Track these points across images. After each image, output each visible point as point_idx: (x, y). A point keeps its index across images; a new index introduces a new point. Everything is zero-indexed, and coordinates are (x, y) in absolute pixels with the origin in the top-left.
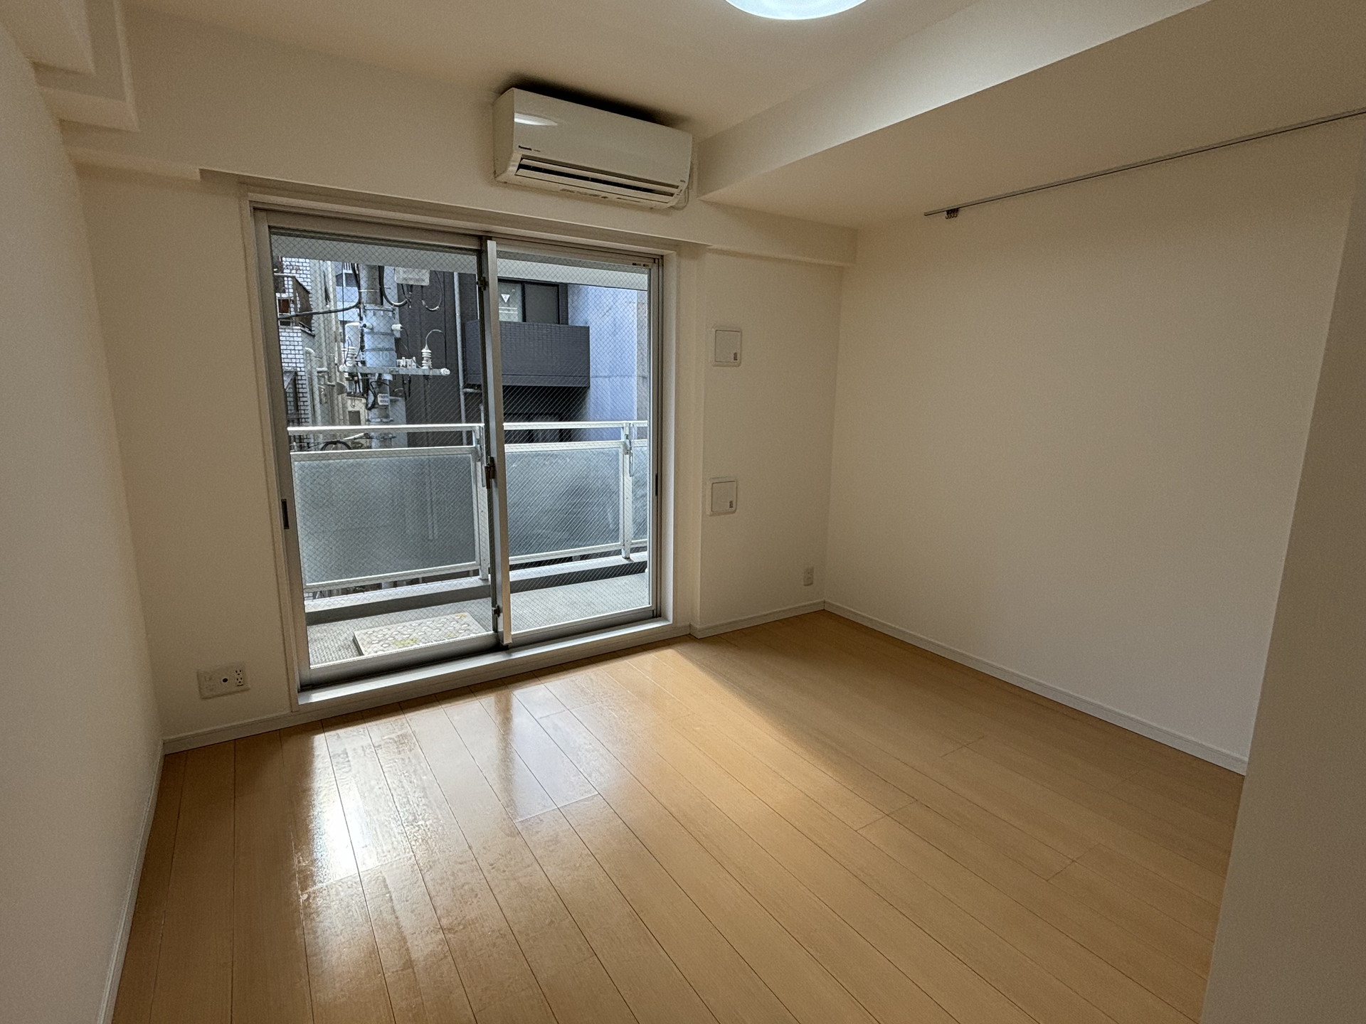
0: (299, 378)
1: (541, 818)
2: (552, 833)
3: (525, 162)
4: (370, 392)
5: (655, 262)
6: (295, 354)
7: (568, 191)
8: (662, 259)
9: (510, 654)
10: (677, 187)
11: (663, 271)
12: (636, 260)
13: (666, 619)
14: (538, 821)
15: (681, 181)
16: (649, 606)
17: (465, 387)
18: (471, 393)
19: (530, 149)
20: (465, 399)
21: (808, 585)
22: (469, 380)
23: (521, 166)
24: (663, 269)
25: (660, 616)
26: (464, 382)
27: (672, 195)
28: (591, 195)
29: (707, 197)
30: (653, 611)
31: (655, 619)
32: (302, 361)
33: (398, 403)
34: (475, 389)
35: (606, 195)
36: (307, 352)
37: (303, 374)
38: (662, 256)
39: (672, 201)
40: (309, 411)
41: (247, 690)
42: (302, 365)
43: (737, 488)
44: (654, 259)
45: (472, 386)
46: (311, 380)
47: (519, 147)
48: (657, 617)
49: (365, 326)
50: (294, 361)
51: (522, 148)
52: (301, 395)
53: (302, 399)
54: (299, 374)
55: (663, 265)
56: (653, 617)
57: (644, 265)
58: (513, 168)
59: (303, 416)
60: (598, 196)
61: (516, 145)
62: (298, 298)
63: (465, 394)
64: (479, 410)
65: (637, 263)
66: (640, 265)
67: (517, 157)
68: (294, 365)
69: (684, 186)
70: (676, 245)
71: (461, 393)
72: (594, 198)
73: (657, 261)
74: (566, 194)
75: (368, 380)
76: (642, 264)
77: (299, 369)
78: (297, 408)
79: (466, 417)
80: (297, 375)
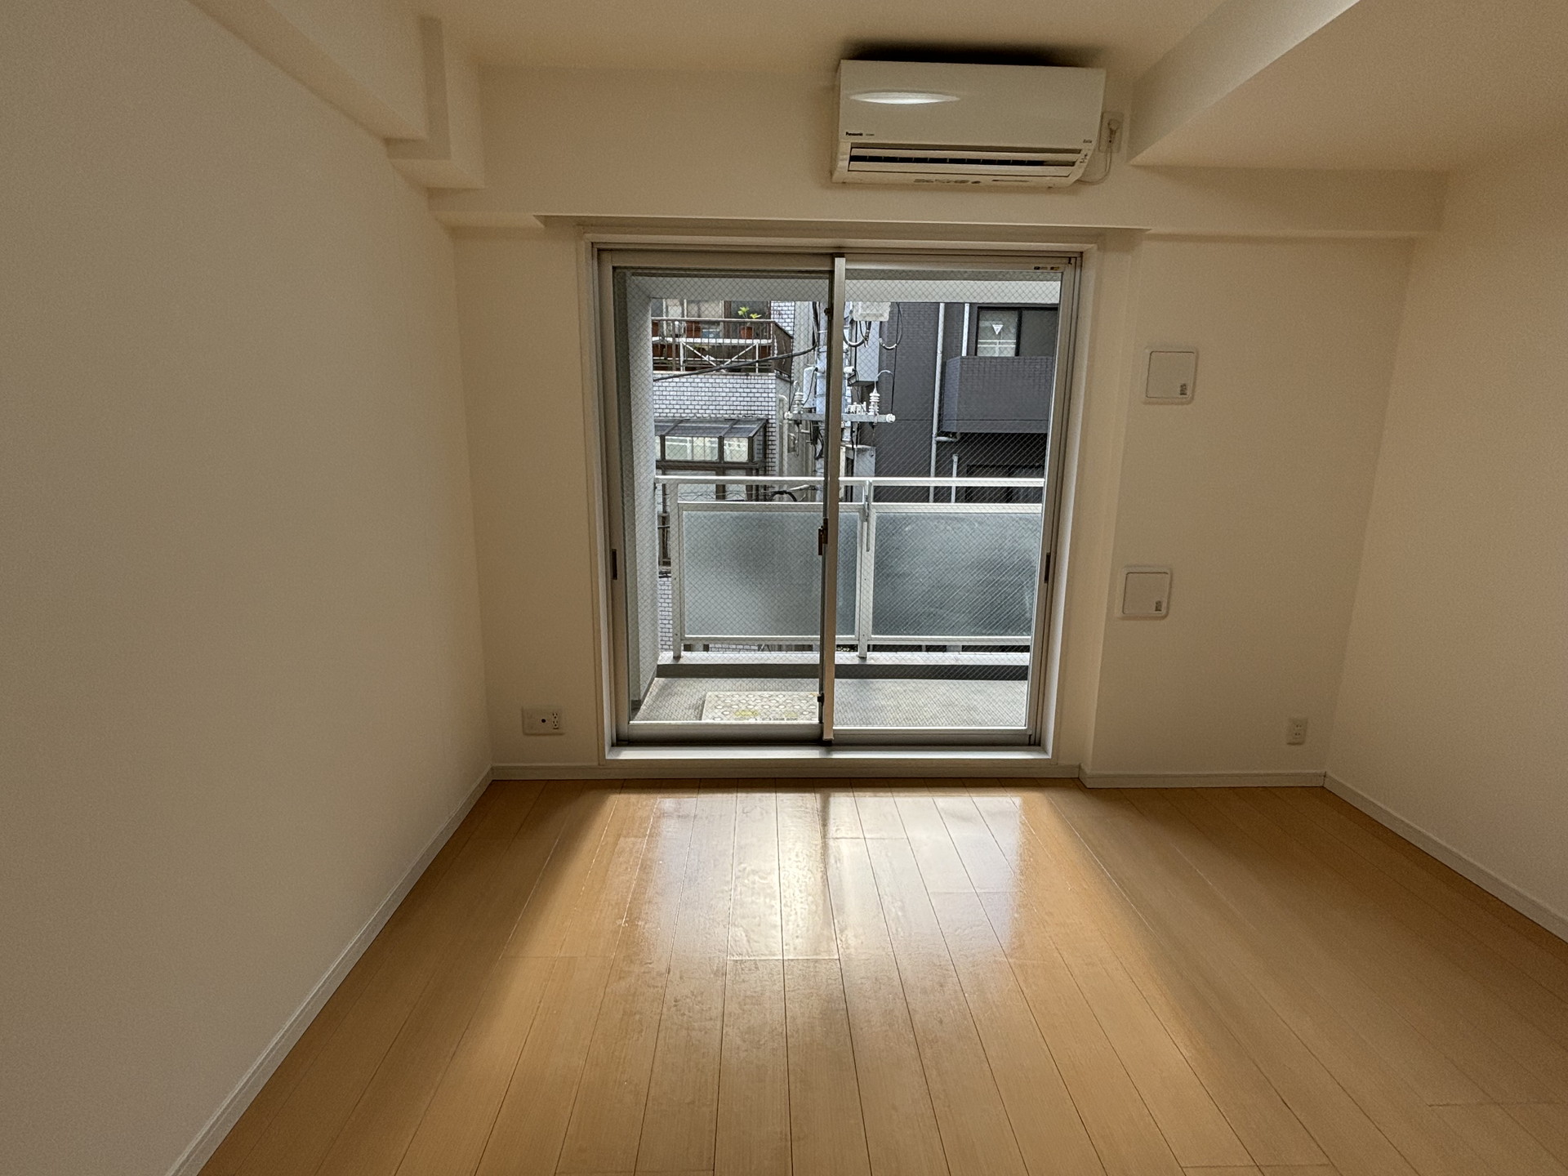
0: (770, 425)
1: (759, 965)
2: (758, 989)
3: (857, 152)
4: (819, 440)
5: (1069, 263)
6: (768, 402)
7: (923, 181)
8: (1081, 257)
9: (829, 752)
10: (1078, 151)
11: (1081, 275)
12: (1041, 263)
13: (1045, 751)
14: (753, 967)
15: (1085, 141)
16: (1025, 728)
17: (938, 435)
18: (945, 442)
19: (861, 135)
20: (937, 449)
21: (1294, 744)
22: (944, 427)
23: (853, 158)
24: (1081, 270)
25: (1039, 745)
26: (939, 429)
27: (1073, 164)
28: (956, 182)
29: (1139, 159)
30: (1030, 736)
31: (1032, 747)
32: (774, 408)
33: (868, 454)
34: (949, 437)
35: (977, 178)
36: (781, 400)
37: (773, 421)
38: (1082, 253)
39: (1076, 173)
40: (777, 460)
41: (561, 734)
42: (774, 413)
43: (1171, 584)
44: (1070, 258)
45: (946, 434)
46: (781, 427)
47: (847, 133)
48: (1034, 745)
49: (816, 370)
50: (766, 408)
51: (850, 134)
52: (770, 443)
53: (770, 447)
54: (771, 421)
55: (1081, 266)
56: (1029, 745)
57: (1052, 268)
58: (843, 163)
59: (770, 464)
60: (967, 181)
61: (842, 133)
62: (776, 344)
63: (938, 442)
64: (952, 461)
65: (1040, 266)
66: (1046, 268)
67: (845, 148)
68: (767, 412)
69: (1089, 149)
70: (1099, 236)
71: (934, 442)
72: (960, 185)
73: (1073, 261)
74: (920, 185)
75: (818, 427)
76: (1049, 266)
77: (770, 417)
78: (765, 455)
79: (937, 469)
80: (769, 423)
